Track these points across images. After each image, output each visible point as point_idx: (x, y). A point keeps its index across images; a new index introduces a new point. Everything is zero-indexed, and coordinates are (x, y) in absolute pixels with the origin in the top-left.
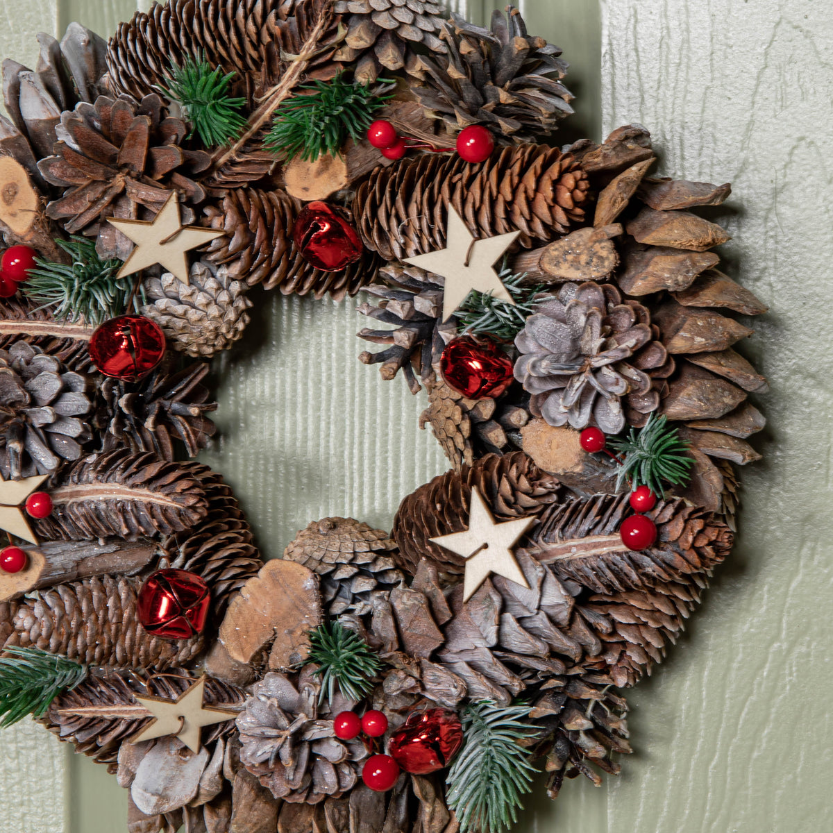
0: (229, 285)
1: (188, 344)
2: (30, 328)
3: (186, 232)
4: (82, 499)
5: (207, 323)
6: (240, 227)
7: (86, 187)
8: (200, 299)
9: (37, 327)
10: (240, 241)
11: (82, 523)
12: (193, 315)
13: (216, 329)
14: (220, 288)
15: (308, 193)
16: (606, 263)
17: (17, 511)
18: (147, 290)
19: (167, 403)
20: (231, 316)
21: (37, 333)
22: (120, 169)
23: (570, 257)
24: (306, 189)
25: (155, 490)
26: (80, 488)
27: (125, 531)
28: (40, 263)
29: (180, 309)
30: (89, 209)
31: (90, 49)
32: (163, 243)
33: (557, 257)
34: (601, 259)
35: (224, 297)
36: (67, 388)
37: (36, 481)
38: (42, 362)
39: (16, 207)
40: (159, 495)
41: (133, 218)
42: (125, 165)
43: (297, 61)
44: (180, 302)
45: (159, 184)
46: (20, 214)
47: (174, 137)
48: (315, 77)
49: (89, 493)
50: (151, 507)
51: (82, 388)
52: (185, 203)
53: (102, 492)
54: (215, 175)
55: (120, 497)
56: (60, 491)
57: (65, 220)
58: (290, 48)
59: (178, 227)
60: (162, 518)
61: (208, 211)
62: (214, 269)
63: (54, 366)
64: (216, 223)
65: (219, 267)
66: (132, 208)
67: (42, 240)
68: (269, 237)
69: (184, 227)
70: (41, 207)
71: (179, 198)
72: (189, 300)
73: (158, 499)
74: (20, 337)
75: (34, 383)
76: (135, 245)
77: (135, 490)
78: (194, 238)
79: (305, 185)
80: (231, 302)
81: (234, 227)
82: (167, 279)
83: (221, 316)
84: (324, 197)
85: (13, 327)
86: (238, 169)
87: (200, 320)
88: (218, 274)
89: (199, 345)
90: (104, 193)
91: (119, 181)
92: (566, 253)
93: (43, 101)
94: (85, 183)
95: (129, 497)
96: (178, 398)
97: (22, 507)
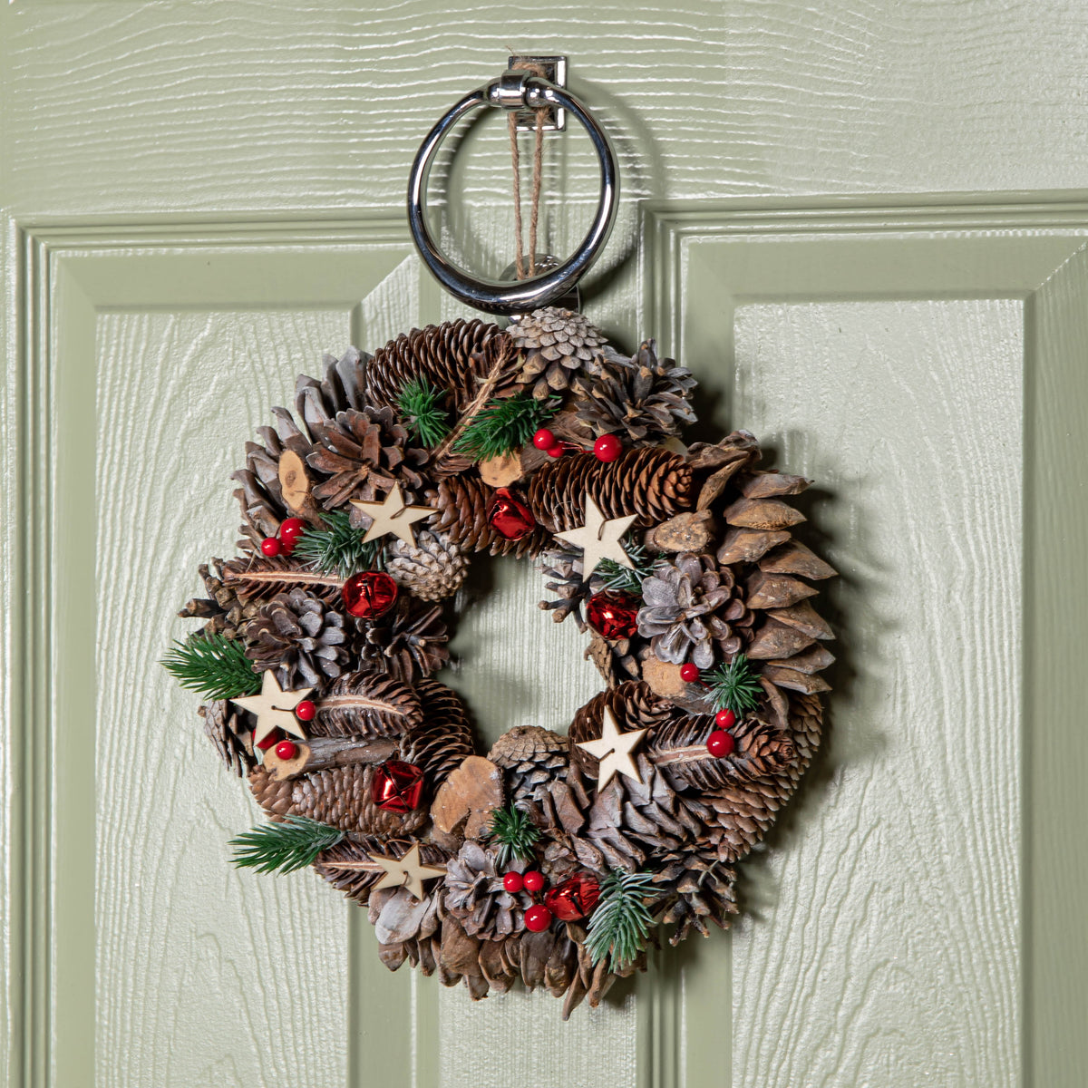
0: (449, 548)
1: (418, 592)
2: (306, 578)
3: (408, 510)
4: (340, 706)
5: (430, 577)
6: (450, 506)
7: (341, 475)
8: (425, 559)
9: (310, 578)
10: (449, 516)
11: (339, 725)
12: (420, 570)
13: (438, 581)
14: (441, 549)
15: (497, 482)
16: (701, 540)
17: (291, 714)
18: (388, 551)
19: (407, 636)
20: (449, 571)
21: (311, 582)
22: (364, 462)
23: (675, 535)
24: (495, 479)
25: (386, 701)
26: (340, 698)
27: (365, 731)
28: (306, 532)
29: (410, 566)
30: (340, 492)
31: (361, 367)
32: (393, 517)
33: (666, 534)
34: (697, 536)
35: (443, 557)
36: (327, 624)
37: (304, 692)
38: (310, 604)
39: (294, 488)
40: (389, 705)
41: (373, 499)
42: (368, 459)
43: (487, 383)
44: (412, 561)
45: (390, 474)
46: (296, 494)
47: (400, 439)
48: (503, 394)
49: (344, 702)
50: (384, 715)
51: (340, 624)
52: (407, 489)
53: (353, 702)
54: (436, 466)
55: (364, 706)
56: (327, 700)
57: (324, 500)
58: (483, 373)
59: (402, 506)
60: (390, 723)
61: (428, 494)
62: (438, 536)
63: (318, 608)
64: (433, 503)
65: (442, 533)
66: (372, 491)
67: (309, 514)
68: (472, 514)
69: (406, 506)
70: (310, 489)
71: (401, 486)
72: (418, 559)
73: (389, 708)
74: (300, 585)
75: (304, 620)
76: (373, 520)
77: (373, 701)
78: (417, 514)
79: (495, 475)
80: (450, 561)
81: (445, 506)
82: (401, 543)
83: (441, 571)
84: (508, 485)
85: (294, 577)
86: (452, 462)
87: (426, 574)
88: (440, 540)
89: (426, 593)
90: (352, 480)
91: (364, 471)
92: (672, 531)
93: (317, 410)
94: (341, 472)
95: (370, 706)
96: (418, 632)
97: (294, 711)
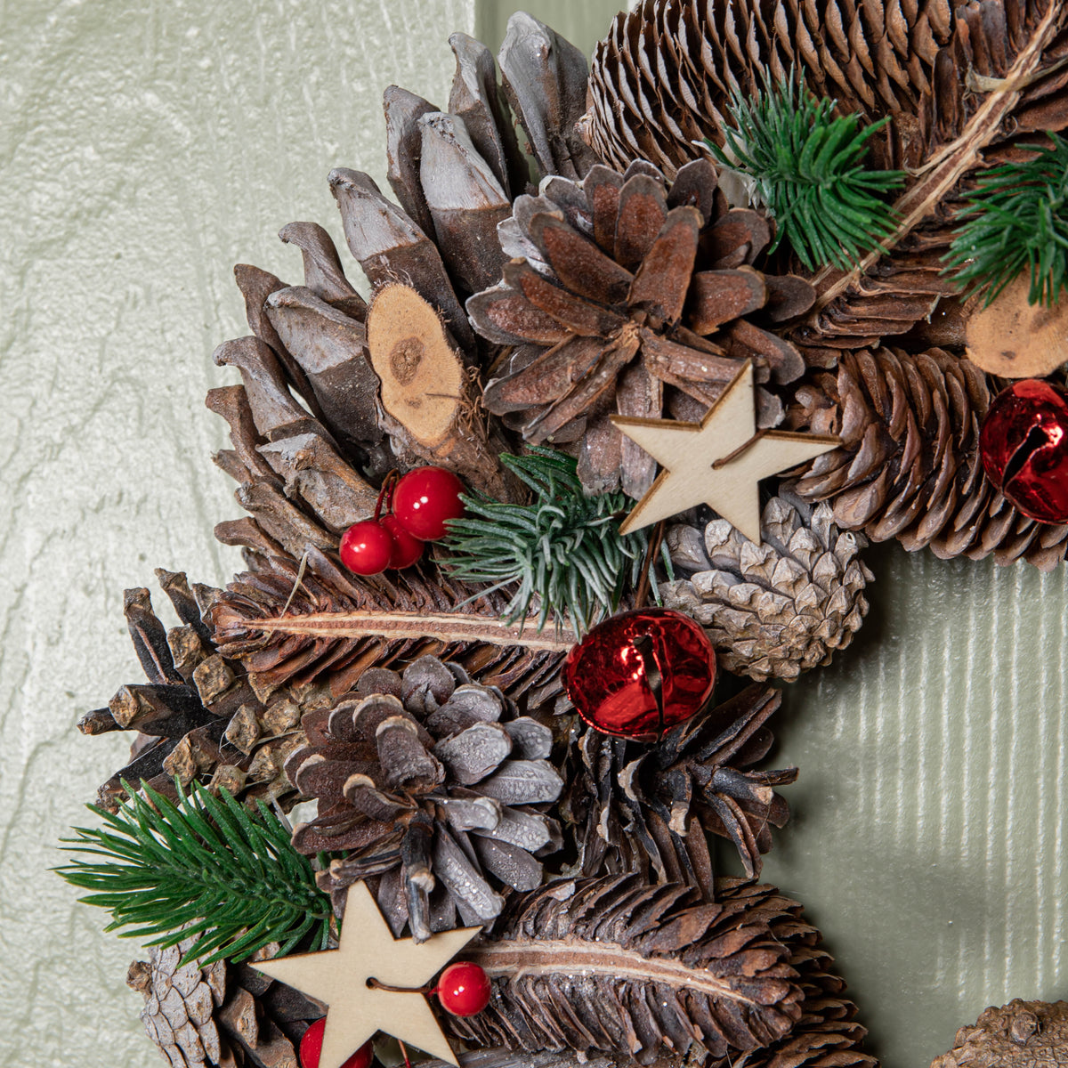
0: (836, 540)
1: (752, 660)
2: (444, 627)
3: (767, 444)
4: (543, 970)
5: (792, 620)
6: (871, 431)
7: (562, 349)
8: (782, 573)
9: (455, 625)
10: (869, 459)
11: (542, 1019)
12: (767, 604)
13: (810, 630)
14: (819, 548)
15: (1013, 364)
17: (419, 1001)
18: (672, 551)
19: (703, 771)
20: (840, 604)
21: (455, 636)
22: (629, 312)
25: (697, 964)
26: (539, 946)
27: (637, 1046)
28: (471, 506)
29: (740, 593)
30: (572, 395)
31: (552, 65)
32: (717, 465)
35: (826, 568)
36: (518, 751)
37: (457, 941)
38: (469, 701)
39: (419, 388)
40: (705, 973)
41: (657, 413)
42: (640, 306)
43: (1000, 90)
44: (741, 579)
45: (710, 345)
46: (429, 404)
47: (743, 250)
48: (1030, 122)
49: (558, 958)
50: (685, 996)
51: (544, 749)
52: (771, 385)
53: (585, 959)
54: (816, 323)
55: (622, 972)
56: (498, 950)
57: (523, 416)
58: (985, 64)
59: (751, 433)
60: (711, 1021)
61: (804, 398)
62: (805, 510)
63: (494, 710)
64: (821, 421)
65: (815, 506)
66: (655, 392)
67: (473, 457)
68: (926, 452)
69: (760, 433)
70: (471, 390)
71: (756, 375)
72: (760, 573)
73: (703, 981)
75: (454, 744)
76: (660, 468)
77: (655, 962)
78: (779, 454)
79: (1009, 345)
80: (840, 576)
81: (860, 431)
82: (716, 532)
83: (821, 605)
84: (1048, 371)
85: (410, 625)
86: (861, 310)
87: (781, 613)
88: (814, 521)
89: (773, 662)
90: (601, 363)
91: (629, 336)
93: (471, 174)
94: (561, 340)
95: (643, 974)
96: (722, 758)
97: (430, 992)
